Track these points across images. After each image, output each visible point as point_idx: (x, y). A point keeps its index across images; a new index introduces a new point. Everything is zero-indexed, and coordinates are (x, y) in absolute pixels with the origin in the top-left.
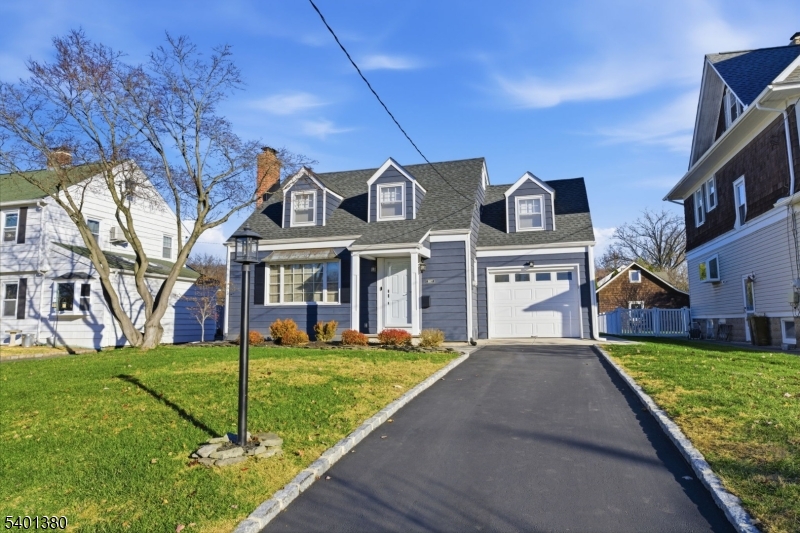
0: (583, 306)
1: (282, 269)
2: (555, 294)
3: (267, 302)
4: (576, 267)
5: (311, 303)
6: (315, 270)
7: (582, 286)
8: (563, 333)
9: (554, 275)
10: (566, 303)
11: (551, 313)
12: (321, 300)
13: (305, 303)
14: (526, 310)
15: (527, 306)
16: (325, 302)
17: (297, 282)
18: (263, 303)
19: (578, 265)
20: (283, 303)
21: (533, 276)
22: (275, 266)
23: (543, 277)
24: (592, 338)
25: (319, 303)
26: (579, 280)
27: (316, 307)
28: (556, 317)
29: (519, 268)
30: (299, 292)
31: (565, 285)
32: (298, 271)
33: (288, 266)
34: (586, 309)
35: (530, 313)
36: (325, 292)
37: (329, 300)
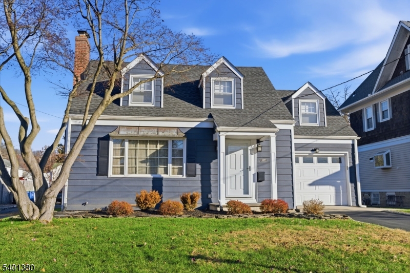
0: (351, 182)
1: (127, 144)
2: (331, 173)
3: (110, 174)
4: (346, 154)
5: (156, 176)
6: (159, 146)
7: (350, 168)
8: (336, 202)
9: (330, 159)
10: (339, 180)
11: (328, 187)
12: (166, 172)
13: (149, 176)
14: (310, 185)
15: (311, 182)
16: (170, 175)
17: (141, 156)
18: (107, 175)
19: (347, 152)
20: (126, 175)
21: (315, 159)
22: (121, 141)
23: (323, 160)
24: (358, 205)
25: (164, 176)
26: (349, 164)
27: (161, 179)
28: (331, 190)
29: (307, 153)
30: (144, 165)
31: (337, 167)
32: (143, 147)
33: (133, 141)
34: (353, 185)
35: (313, 187)
36: (170, 166)
37: (173, 173)
